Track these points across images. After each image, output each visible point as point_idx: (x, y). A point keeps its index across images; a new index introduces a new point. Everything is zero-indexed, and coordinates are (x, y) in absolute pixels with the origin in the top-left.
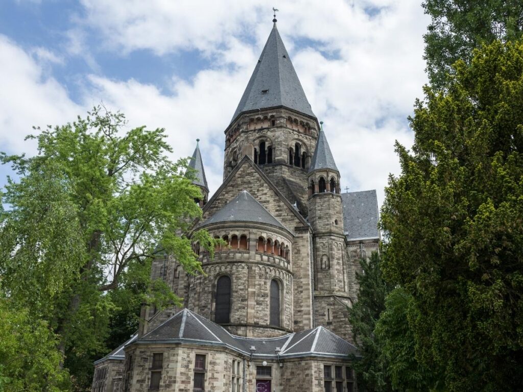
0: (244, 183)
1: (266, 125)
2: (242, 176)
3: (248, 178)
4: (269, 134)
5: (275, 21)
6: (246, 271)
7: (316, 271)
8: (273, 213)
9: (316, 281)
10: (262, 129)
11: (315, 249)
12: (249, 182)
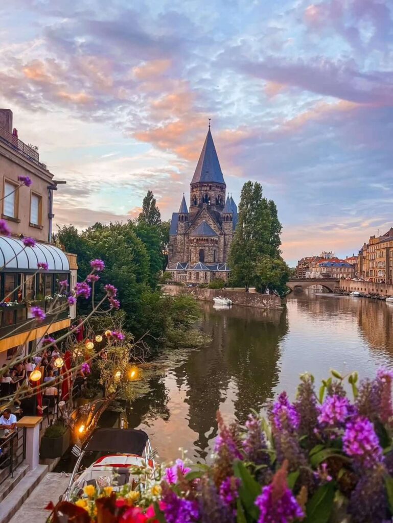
0: (204, 217)
1: (208, 188)
2: (203, 215)
3: (205, 216)
4: (209, 192)
5: (209, 126)
6: (208, 249)
7: (224, 245)
8: (213, 228)
9: (224, 248)
10: (206, 190)
11: (224, 239)
12: (205, 217)
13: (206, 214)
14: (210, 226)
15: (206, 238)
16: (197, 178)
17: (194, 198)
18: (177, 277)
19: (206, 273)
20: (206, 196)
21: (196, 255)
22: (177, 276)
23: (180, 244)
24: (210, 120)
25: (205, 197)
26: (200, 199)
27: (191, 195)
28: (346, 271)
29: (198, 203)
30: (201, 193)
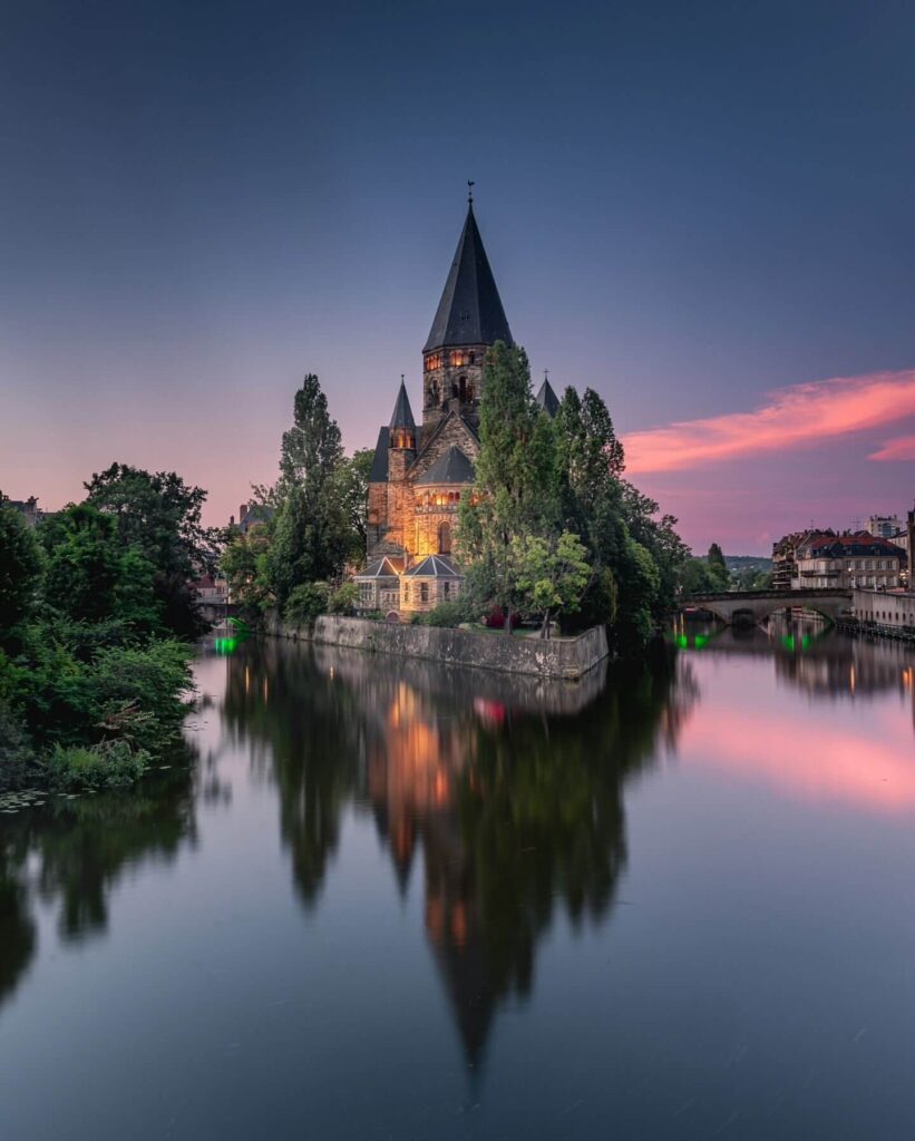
0: (451, 436)
1: (466, 361)
2: (450, 430)
3: (455, 432)
4: (469, 371)
5: (471, 201)
10: (462, 366)
12: (456, 436)
13: (457, 428)
14: (470, 457)
15: (454, 491)
16: (438, 335)
17: (432, 386)
18: (378, 598)
19: (447, 584)
20: (463, 380)
21: (431, 536)
22: (378, 593)
23: (394, 509)
24: (470, 184)
25: (458, 384)
26: (445, 390)
27: (426, 380)
28: (884, 568)
29: (441, 400)
30: (449, 373)
